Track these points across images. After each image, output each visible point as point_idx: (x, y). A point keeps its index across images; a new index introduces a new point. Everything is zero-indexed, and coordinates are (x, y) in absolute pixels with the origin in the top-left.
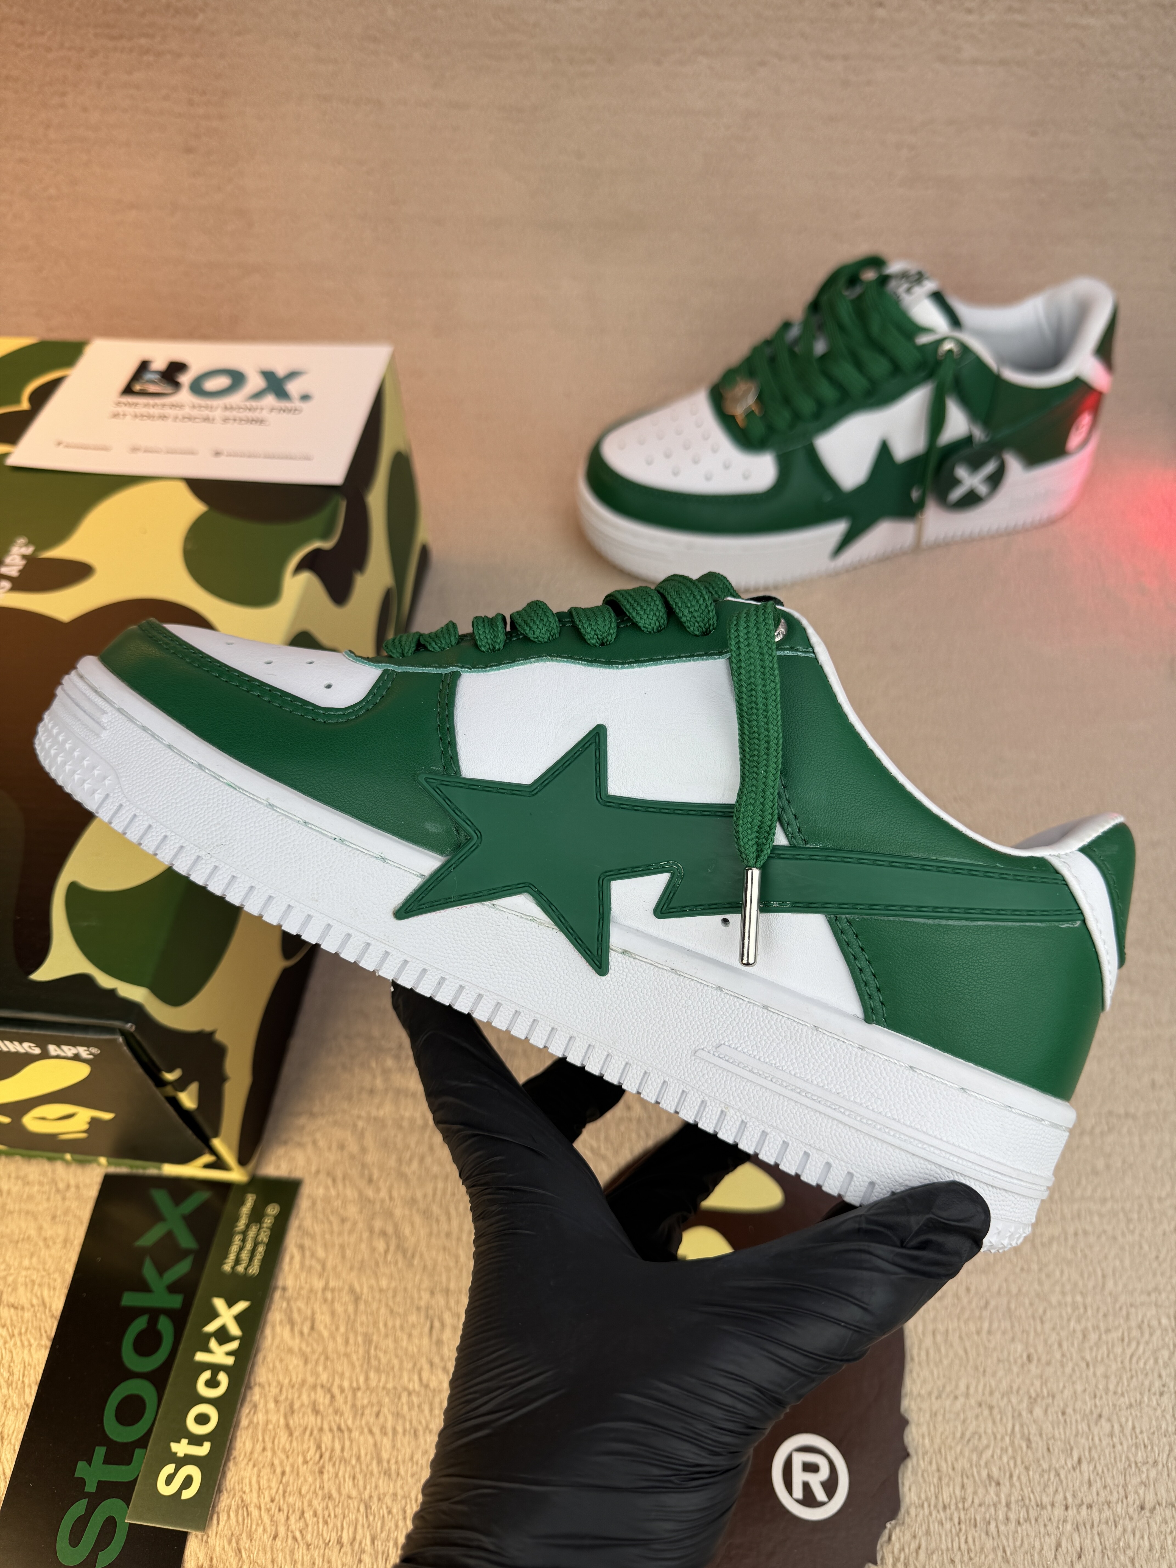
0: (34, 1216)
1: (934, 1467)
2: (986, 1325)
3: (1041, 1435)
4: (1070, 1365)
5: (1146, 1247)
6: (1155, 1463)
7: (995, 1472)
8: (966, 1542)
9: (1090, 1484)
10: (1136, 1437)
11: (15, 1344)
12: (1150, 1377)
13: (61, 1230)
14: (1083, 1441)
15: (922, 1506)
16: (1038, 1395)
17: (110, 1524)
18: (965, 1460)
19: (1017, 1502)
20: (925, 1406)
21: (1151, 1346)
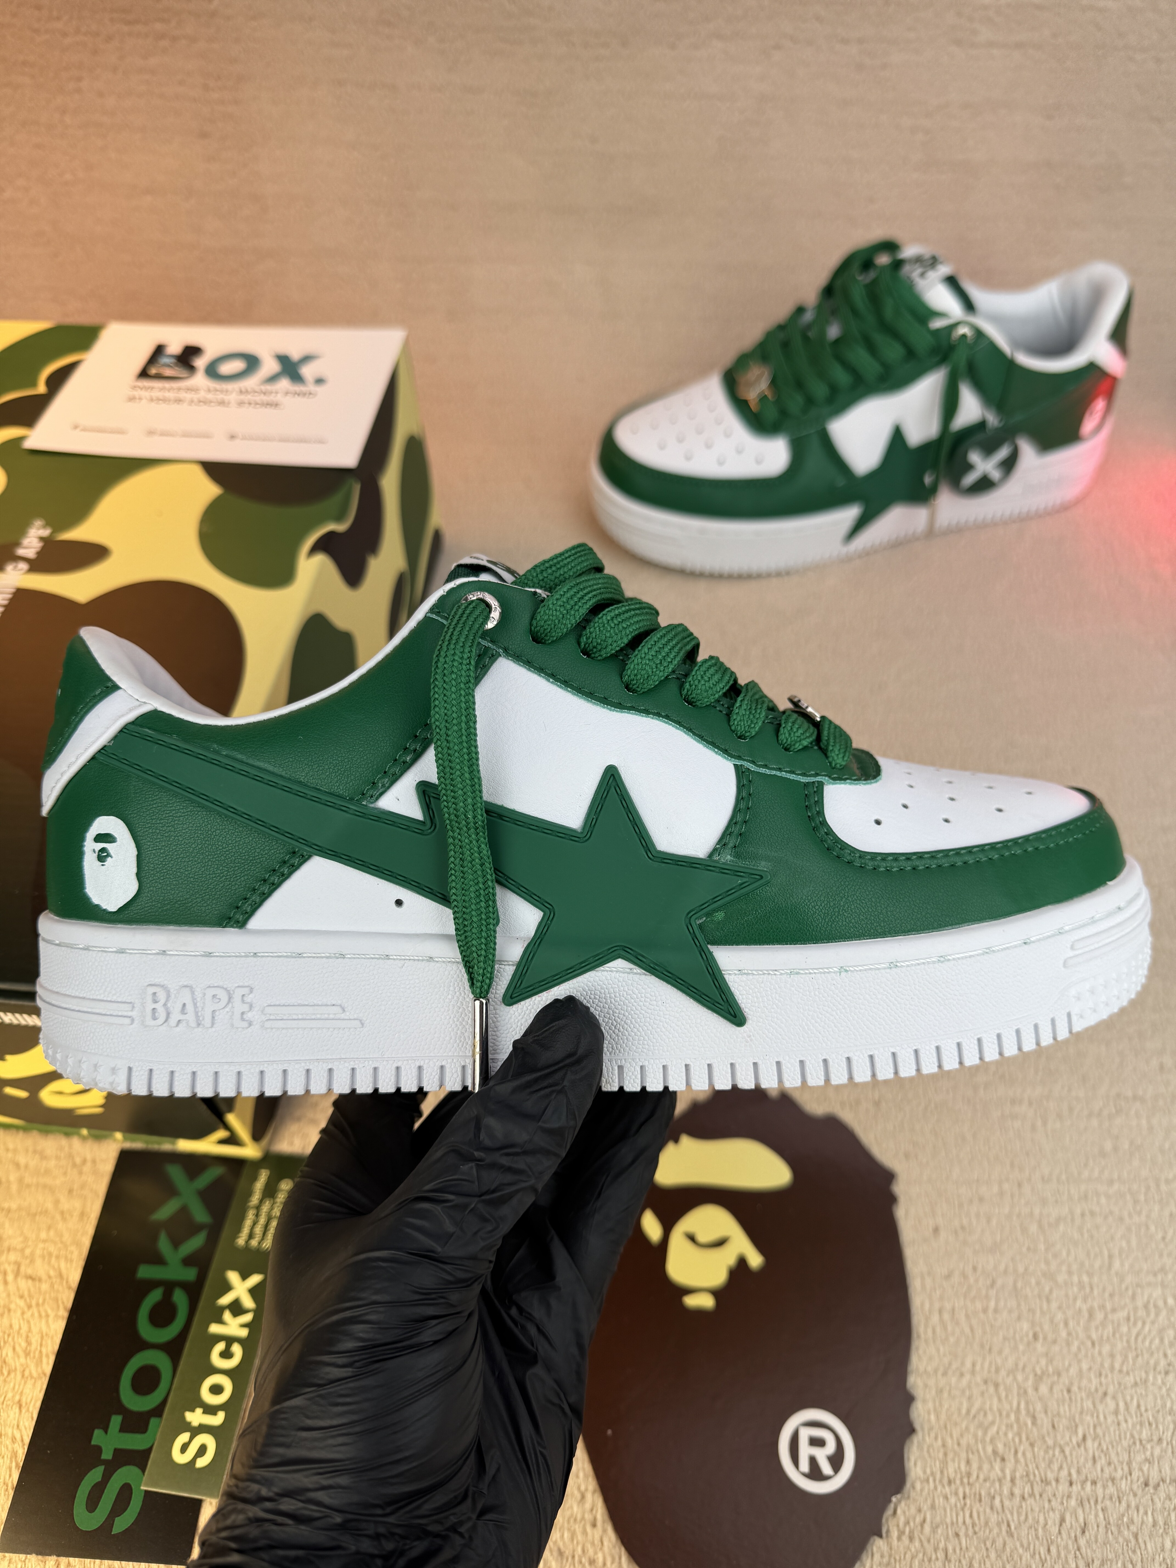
0: (51, 1189)
1: (940, 1442)
2: (992, 1304)
3: (1046, 1412)
4: (1076, 1343)
5: (1152, 1228)
6: (1160, 1440)
7: (1000, 1447)
8: (971, 1516)
9: (1094, 1460)
10: (1141, 1415)
11: (33, 1315)
12: (1156, 1356)
13: (77, 1204)
14: (1089, 1418)
15: (928, 1481)
16: (1043, 1373)
17: (126, 1492)
18: (970, 1437)
19: (1022, 1477)
20: (931, 1382)
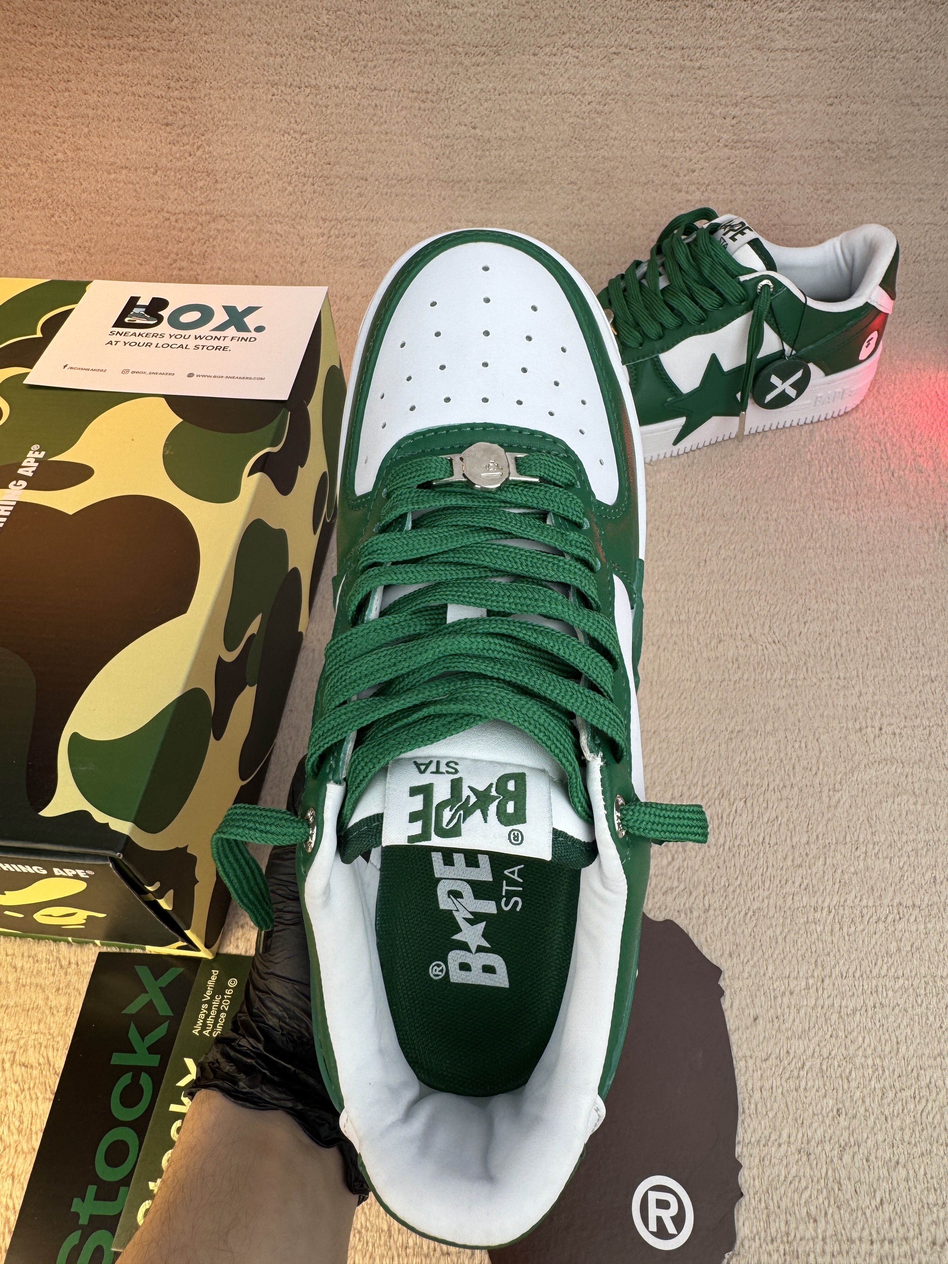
0: (42, 988)
1: (763, 1205)
2: (803, 1084)
3: (849, 1179)
4: (872, 1118)
5: (931, 1018)
7: (813, 1210)
9: (891, 1224)
10: (928, 1182)
11: (25, 1097)
12: (937, 1129)
13: (63, 1000)
14: (885, 1184)
15: (754, 1239)
16: (846, 1145)
17: (100, 1251)
18: (788, 1200)
19: (831, 1237)
21: (937, 1103)
